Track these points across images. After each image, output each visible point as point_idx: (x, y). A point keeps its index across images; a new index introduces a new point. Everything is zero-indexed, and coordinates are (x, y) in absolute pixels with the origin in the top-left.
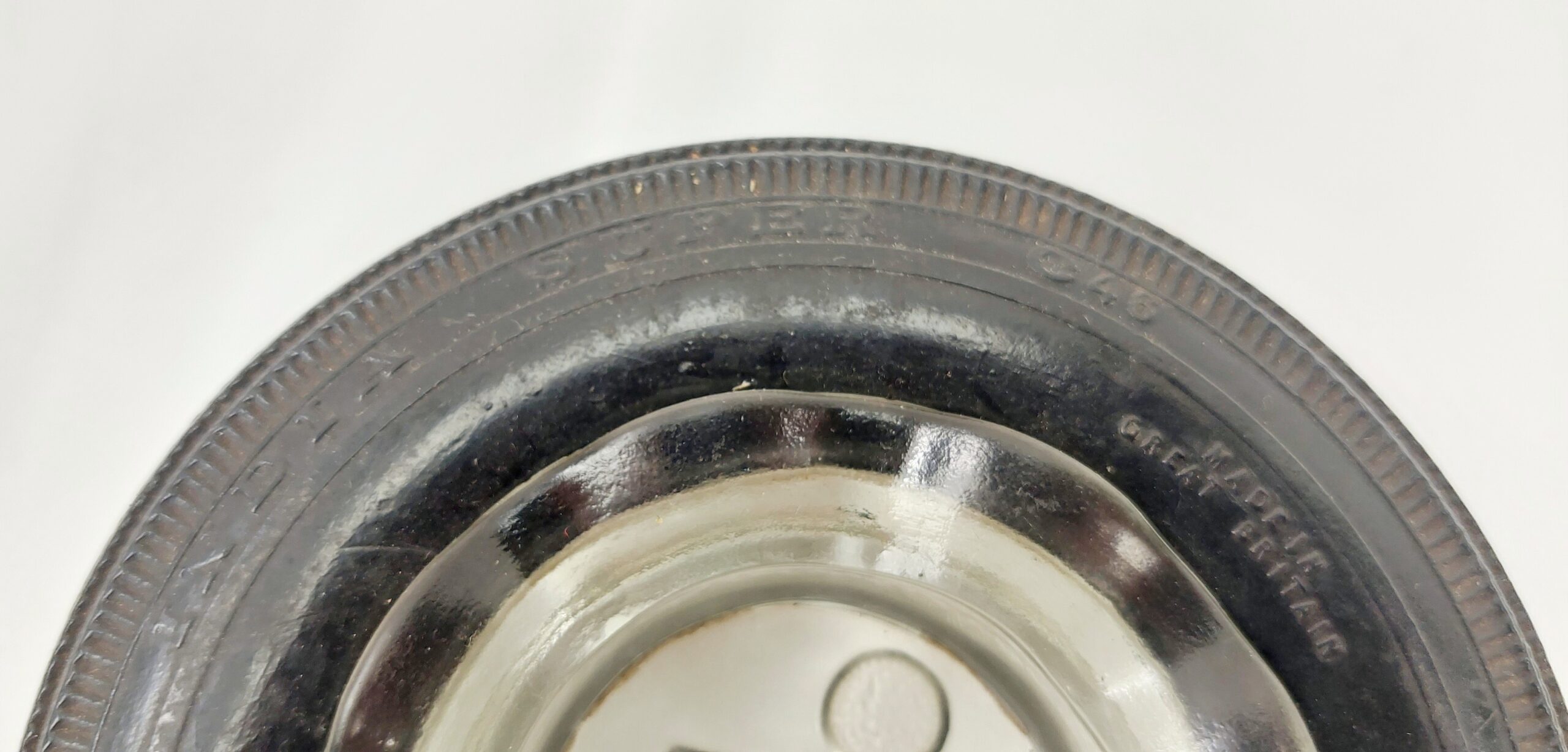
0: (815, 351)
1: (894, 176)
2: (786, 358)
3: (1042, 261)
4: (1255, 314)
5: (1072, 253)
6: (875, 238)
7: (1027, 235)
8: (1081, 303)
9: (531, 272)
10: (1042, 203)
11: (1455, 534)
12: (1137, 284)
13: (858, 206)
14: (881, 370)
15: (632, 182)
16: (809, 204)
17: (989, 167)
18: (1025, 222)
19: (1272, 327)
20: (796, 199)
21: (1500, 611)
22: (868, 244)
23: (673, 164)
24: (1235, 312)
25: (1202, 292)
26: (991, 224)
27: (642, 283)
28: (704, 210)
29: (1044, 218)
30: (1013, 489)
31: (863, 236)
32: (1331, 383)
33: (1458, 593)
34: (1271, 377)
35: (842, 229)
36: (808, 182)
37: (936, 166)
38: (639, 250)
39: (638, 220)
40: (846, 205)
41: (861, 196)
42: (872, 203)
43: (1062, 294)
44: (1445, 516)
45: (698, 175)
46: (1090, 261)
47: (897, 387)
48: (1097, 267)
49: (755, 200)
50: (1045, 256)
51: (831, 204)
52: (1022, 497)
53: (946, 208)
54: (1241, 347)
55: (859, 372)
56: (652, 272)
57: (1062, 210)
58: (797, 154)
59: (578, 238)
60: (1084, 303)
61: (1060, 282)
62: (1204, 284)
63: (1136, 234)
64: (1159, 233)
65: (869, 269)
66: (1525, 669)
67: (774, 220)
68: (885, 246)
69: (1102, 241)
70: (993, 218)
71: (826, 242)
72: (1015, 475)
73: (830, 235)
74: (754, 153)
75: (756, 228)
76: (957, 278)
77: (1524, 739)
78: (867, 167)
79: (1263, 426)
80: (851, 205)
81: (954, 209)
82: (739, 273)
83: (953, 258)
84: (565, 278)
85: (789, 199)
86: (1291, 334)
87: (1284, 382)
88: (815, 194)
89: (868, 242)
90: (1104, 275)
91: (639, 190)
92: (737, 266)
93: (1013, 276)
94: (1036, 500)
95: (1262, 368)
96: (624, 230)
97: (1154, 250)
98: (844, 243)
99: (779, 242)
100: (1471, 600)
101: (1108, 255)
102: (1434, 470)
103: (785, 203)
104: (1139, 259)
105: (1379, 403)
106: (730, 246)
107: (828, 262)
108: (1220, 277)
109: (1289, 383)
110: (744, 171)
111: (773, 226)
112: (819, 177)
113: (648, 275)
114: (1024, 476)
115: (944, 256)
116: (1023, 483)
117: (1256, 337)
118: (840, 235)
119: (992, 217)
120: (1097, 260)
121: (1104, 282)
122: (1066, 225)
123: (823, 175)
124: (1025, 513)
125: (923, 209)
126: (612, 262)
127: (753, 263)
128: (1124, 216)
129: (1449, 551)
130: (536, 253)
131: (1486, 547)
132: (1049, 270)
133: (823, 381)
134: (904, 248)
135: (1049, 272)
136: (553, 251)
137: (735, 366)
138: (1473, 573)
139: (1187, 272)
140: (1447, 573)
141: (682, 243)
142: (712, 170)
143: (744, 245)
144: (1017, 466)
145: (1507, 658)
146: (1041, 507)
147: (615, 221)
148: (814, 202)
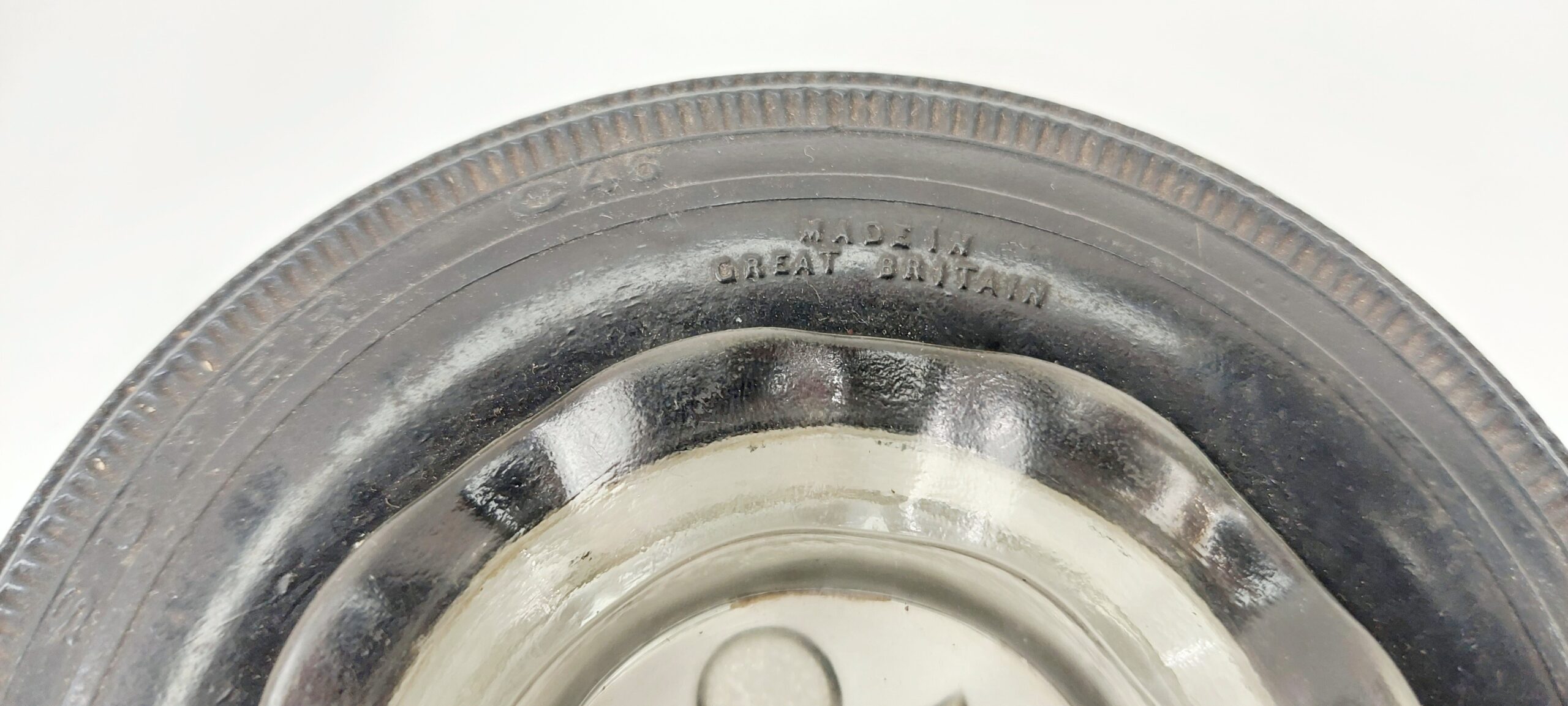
0: (396, 456)
1: (335, 245)
2: (374, 487)
3: (525, 203)
4: (739, 96)
5: (545, 175)
6: (361, 311)
7: (495, 194)
8: (589, 208)
9: (54, 636)
10: (485, 158)
11: (1044, 123)
12: (623, 153)
13: (321, 297)
14: (472, 418)
15: (89, 464)
16: (274, 335)
17: (414, 169)
18: (483, 187)
19: (761, 93)
20: (257, 342)
21: (1129, 149)
22: (359, 321)
23: (116, 414)
24: (721, 106)
25: (682, 114)
26: (454, 212)
27: (171, 545)
28: (176, 428)
29: (497, 169)
30: (670, 408)
31: (347, 319)
32: (846, 96)
33: (1085, 164)
34: (796, 131)
35: (322, 330)
36: (259, 317)
37: (364, 206)
38: (142, 521)
39: (119, 495)
40: (310, 306)
41: (317, 287)
42: (332, 284)
43: (567, 214)
44: (1023, 116)
45: (149, 403)
46: (568, 167)
47: (499, 418)
48: (578, 168)
49: (219, 376)
50: (525, 197)
51: (296, 317)
52: (682, 406)
53: (404, 232)
54: (753, 129)
55: (454, 437)
56: (172, 528)
57: (507, 149)
58: (226, 305)
59: (74, 563)
60: (591, 206)
61: (555, 208)
62: (677, 109)
63: (588, 115)
64: (606, 100)
65: (380, 340)
66: (1187, 175)
67: (251, 377)
68: (376, 309)
69: (562, 144)
70: (454, 205)
71: (319, 352)
72: (660, 395)
73: (316, 343)
74: (188, 336)
75: (240, 398)
76: (464, 278)
77: (1235, 226)
78: (303, 260)
79: (824, 174)
80: (315, 302)
81: (413, 227)
82: (258, 452)
83: (445, 267)
84: (93, 610)
85: (251, 348)
86: (781, 86)
87: (809, 126)
88: (273, 322)
89: (356, 319)
90: (588, 169)
91: (101, 466)
92: (250, 448)
93: (512, 235)
94: (697, 398)
95: (781, 131)
96: (115, 515)
97: (613, 115)
98: (336, 338)
99: (273, 391)
100: (1101, 160)
101: (579, 150)
102: (983, 91)
103: (250, 354)
104: (605, 134)
105: (896, 79)
106: (229, 435)
107: (335, 368)
108: (686, 92)
109: (814, 124)
110: (189, 360)
111: (255, 383)
112: (266, 304)
113: (172, 533)
114: (668, 388)
115: (437, 272)
116: (673, 395)
117: (756, 113)
118: (324, 337)
119: (452, 205)
120: (572, 163)
121: (593, 175)
122: (520, 157)
123: (268, 300)
124: (698, 418)
125: (383, 251)
126: (125, 553)
127: (264, 432)
128: (564, 111)
129: (1050, 138)
130: (45, 614)
131: (1074, 112)
132: (540, 205)
133: (428, 475)
134: (395, 296)
135: (539, 206)
136: (61, 597)
137: (333, 539)
138: (1084, 139)
139: (655, 111)
140: (1062, 156)
141: (179, 475)
142: (158, 385)
143: (242, 423)
144: (654, 386)
145: (1167, 179)
146: (706, 400)
147: (98, 514)
148: (278, 328)
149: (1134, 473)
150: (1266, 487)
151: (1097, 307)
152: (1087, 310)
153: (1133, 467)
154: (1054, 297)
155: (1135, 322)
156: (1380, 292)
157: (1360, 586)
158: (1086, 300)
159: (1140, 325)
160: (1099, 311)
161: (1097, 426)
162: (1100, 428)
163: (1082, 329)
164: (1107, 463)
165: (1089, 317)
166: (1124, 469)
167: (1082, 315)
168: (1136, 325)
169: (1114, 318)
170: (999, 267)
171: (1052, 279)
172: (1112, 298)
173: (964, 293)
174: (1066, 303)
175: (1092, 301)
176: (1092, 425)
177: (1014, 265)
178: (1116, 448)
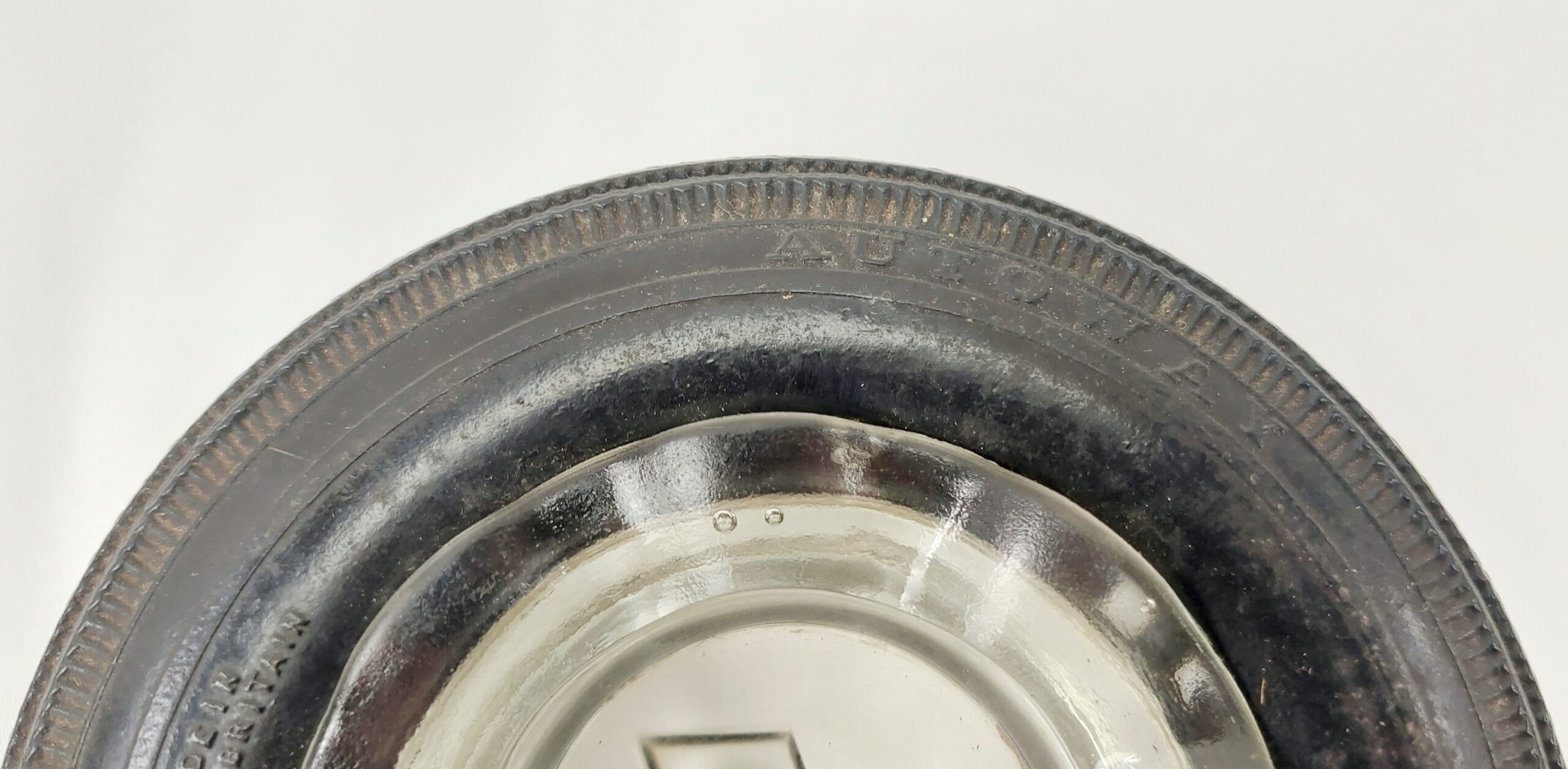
11: (126, 555)
21: (179, 481)
33: (181, 530)
44: (114, 573)
66: (220, 436)
77: (282, 411)
100: (181, 514)
129: (144, 555)
140: (167, 550)
145: (218, 457)
149: (480, 593)
150: (523, 468)
151: (324, 571)
152: (324, 579)
153: (474, 592)
154: (304, 608)
155: (347, 539)
156: (380, 302)
157: (625, 416)
158: (314, 578)
159: (352, 534)
160: (328, 569)
161: (430, 616)
162: (432, 614)
163: (340, 587)
164: (465, 614)
165: (330, 579)
166: (474, 600)
167: (326, 586)
168: (350, 539)
169: (339, 557)
170: (260, 649)
171: (285, 605)
172: (319, 553)
173: (276, 689)
174: (312, 597)
175: (316, 574)
176: (428, 620)
177: (262, 636)
178: (454, 604)
